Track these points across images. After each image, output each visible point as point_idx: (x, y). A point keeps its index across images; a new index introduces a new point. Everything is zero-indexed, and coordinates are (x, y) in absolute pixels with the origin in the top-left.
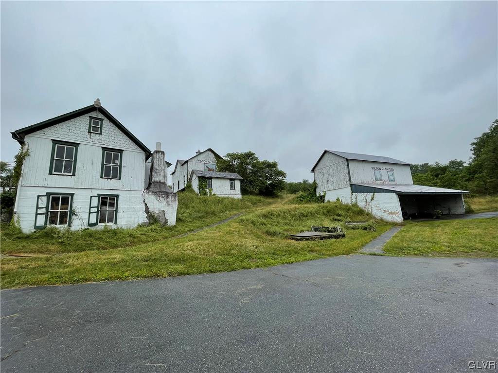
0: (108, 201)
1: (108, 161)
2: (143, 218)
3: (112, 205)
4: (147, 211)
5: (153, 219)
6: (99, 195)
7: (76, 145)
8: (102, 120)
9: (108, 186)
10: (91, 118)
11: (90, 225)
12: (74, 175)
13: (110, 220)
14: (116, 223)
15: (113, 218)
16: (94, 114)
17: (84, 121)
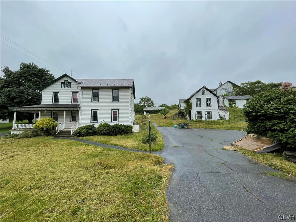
0: (209, 113)
1: (208, 102)
2: (219, 118)
3: (210, 114)
4: (219, 115)
5: (222, 118)
6: (207, 111)
7: (200, 98)
8: (205, 90)
9: (209, 109)
10: (202, 90)
11: (206, 119)
12: (201, 106)
13: (210, 118)
14: (211, 119)
15: (211, 117)
16: (203, 89)
17: (201, 91)
